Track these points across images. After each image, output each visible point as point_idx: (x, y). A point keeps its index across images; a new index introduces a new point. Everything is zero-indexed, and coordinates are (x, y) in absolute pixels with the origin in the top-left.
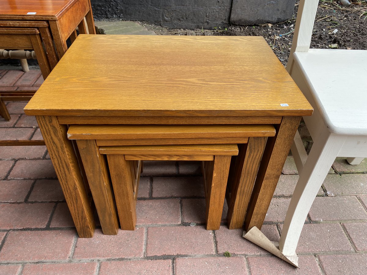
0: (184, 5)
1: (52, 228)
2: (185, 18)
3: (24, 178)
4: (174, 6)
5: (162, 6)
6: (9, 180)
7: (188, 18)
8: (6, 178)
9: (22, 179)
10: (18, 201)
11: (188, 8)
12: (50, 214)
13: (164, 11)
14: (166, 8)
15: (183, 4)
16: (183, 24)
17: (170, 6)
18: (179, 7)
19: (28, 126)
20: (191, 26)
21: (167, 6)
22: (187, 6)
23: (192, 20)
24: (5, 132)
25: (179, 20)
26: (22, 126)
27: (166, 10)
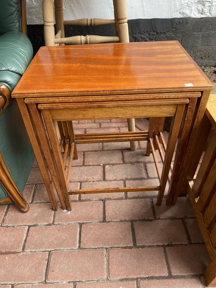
0: (209, 46)
1: (174, 276)
2: (207, 57)
3: (121, 220)
4: (200, 47)
5: (189, 47)
6: (108, 222)
7: (210, 56)
8: (104, 220)
9: (118, 220)
10: (128, 246)
11: (212, 48)
12: (165, 260)
13: (191, 52)
14: (193, 49)
15: (209, 44)
16: (204, 62)
17: (197, 47)
18: (205, 47)
19: (95, 164)
20: (211, 63)
21: (194, 47)
22: (211, 46)
23: (213, 58)
24: (79, 170)
25: (202, 58)
26: (90, 163)
27: (192, 50)
